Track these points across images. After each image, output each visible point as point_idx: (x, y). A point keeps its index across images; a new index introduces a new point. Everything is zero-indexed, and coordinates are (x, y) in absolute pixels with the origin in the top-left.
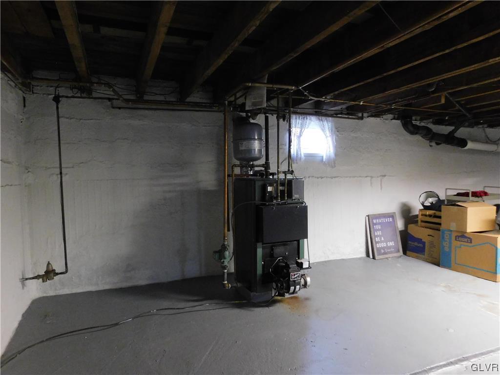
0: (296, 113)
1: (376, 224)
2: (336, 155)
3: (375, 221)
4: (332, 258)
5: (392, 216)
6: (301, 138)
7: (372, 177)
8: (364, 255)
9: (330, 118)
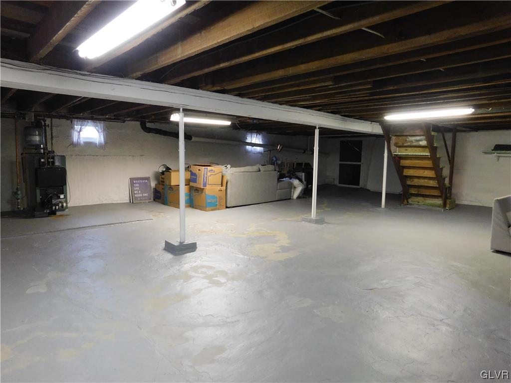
0: (77, 118)
1: (136, 183)
2: (106, 143)
3: (135, 182)
4: (105, 202)
5: (148, 179)
6: (81, 133)
7: (133, 156)
8: (128, 201)
9: (102, 122)
